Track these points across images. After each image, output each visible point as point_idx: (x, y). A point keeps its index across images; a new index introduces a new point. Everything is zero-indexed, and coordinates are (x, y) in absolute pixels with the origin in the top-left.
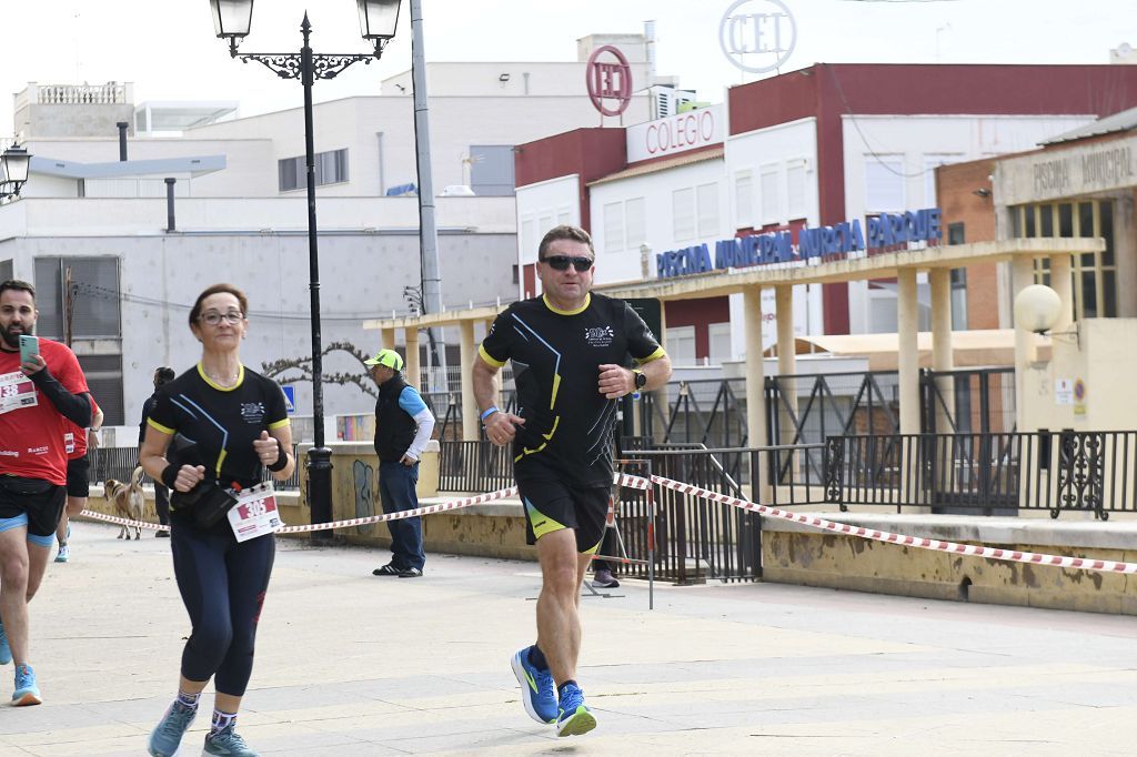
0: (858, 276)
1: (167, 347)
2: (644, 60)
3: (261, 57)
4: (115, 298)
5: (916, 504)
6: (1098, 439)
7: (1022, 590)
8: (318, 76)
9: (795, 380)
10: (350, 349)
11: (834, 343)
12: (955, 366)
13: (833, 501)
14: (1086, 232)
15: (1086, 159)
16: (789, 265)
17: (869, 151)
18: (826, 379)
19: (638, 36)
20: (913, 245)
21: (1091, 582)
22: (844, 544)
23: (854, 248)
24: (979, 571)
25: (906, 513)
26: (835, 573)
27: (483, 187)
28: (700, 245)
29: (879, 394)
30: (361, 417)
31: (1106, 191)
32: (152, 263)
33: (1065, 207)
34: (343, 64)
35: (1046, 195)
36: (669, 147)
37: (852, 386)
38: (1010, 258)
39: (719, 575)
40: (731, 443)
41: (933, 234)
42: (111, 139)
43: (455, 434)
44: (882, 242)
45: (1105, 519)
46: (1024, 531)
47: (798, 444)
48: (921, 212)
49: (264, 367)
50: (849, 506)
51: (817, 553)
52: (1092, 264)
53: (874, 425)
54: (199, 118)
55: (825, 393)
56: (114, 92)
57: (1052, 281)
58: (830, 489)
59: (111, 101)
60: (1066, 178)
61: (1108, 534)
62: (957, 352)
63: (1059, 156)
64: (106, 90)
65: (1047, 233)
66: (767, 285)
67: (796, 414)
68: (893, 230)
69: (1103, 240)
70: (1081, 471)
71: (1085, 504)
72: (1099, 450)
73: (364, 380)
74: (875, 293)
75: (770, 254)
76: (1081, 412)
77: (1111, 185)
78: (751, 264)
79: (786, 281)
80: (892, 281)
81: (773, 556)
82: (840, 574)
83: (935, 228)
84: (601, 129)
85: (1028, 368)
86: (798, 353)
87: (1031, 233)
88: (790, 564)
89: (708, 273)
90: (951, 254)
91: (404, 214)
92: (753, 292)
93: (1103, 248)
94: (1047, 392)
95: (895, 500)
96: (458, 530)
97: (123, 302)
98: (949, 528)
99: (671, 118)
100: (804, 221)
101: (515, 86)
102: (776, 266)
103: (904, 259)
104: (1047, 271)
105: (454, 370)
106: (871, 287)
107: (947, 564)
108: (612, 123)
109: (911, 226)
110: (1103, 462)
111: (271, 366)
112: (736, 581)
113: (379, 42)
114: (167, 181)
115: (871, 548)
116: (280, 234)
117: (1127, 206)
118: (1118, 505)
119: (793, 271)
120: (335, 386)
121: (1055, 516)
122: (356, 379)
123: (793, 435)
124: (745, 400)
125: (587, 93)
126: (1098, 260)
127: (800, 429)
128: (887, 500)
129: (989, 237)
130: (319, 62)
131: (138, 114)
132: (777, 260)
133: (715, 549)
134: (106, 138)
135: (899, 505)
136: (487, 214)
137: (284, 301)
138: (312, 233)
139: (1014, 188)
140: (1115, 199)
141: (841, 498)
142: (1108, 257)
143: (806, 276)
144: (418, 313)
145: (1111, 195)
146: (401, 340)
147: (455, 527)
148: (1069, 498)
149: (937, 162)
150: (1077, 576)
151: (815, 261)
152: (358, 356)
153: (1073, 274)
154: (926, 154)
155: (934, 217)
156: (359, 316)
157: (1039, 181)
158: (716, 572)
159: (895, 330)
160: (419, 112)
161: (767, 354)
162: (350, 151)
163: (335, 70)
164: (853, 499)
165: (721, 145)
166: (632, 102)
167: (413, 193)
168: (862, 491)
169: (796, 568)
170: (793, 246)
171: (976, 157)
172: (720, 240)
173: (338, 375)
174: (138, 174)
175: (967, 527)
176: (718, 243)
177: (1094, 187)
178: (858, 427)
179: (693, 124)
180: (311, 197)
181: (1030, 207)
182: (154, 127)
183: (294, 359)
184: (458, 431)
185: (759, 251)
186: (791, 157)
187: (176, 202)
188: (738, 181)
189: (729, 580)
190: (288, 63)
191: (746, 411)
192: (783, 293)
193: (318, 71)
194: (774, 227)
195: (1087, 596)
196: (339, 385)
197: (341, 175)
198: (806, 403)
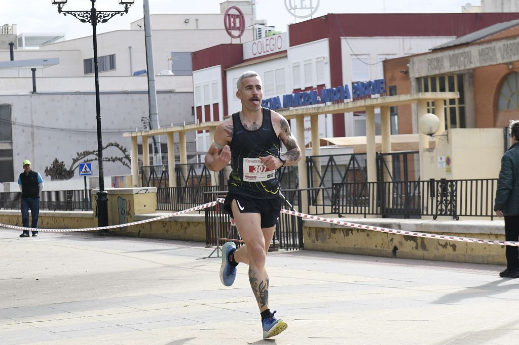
0: (348, 110)
1: (33, 146)
2: (251, 12)
3: (73, 13)
4: (9, 124)
5: (373, 214)
6: (454, 183)
7: (420, 252)
8: (99, 21)
9: (320, 158)
10: (117, 146)
11: (338, 141)
12: (392, 150)
13: (335, 213)
14: (452, 89)
15: (451, 56)
16: (316, 106)
17: (352, 53)
18: (334, 157)
19: (248, 2)
20: (373, 96)
21: (452, 248)
22: (340, 233)
23: (346, 98)
24: (401, 244)
25: (368, 218)
26: (336, 245)
27: (178, 72)
28: (276, 97)
29: (358, 164)
30: (123, 177)
31: (460, 71)
32: (26, 107)
33: (442, 78)
34: (110, 16)
35: (433, 73)
36: (263, 52)
37: (346, 160)
38: (416, 101)
39: (284, 247)
40: (291, 187)
41: (382, 91)
42: (6, 50)
43: (166, 184)
44: (358, 95)
45: (458, 220)
46: (421, 225)
47: (322, 187)
48: (376, 81)
49: (78, 154)
50: (342, 215)
51: (328, 237)
52: (454, 104)
53: (356, 178)
54: (47, 41)
55: (333, 164)
56: (7, 29)
57: (435, 112)
58: (334, 207)
59: (6, 33)
60: (442, 65)
61: (458, 226)
62: (393, 144)
63: (439, 55)
64: (4, 28)
65: (434, 90)
66: (307, 115)
67: (321, 173)
68: (363, 89)
69: (458, 93)
70: (447, 198)
71: (449, 213)
72: (454, 188)
73: (124, 160)
74: (357, 118)
75: (308, 100)
76: (449, 171)
77: (462, 68)
78: (300, 106)
79: (315, 113)
80: (364, 112)
81: (308, 238)
82: (338, 246)
83: (382, 88)
84: (231, 44)
85: (425, 151)
86: (321, 146)
87: (426, 90)
88: (316, 242)
89: (280, 109)
90: (391, 100)
91: (141, 84)
92: (300, 118)
93: (459, 96)
94: (434, 162)
95: (363, 212)
96: (166, 228)
97: (13, 126)
98: (387, 225)
99: (263, 39)
100: (324, 85)
101: (191, 25)
102: (310, 106)
103: (368, 102)
104: (433, 107)
105: (165, 155)
106: (355, 115)
107: (387, 241)
108: (236, 41)
109: (371, 87)
110: (456, 194)
111: (81, 153)
112: (292, 249)
113: (126, 6)
114: (32, 69)
115: (352, 234)
116: (84, 93)
117: (470, 77)
118: (463, 213)
119: (318, 108)
120: (111, 162)
121: (435, 218)
122: (120, 160)
123: (319, 183)
124: (297, 167)
125: (224, 27)
126: (457, 102)
127: (322, 180)
128: (359, 212)
129: (408, 92)
130: (100, 15)
131: (19, 39)
132: (311, 104)
133: (282, 235)
134: (4, 50)
135: (365, 214)
136: (180, 83)
137: (87, 124)
138: (97, 93)
139: (418, 70)
140: (464, 74)
141: (339, 211)
142: (462, 100)
143: (324, 111)
144: (148, 129)
145: (462, 72)
146: (141, 141)
147: (164, 227)
148: (441, 210)
149: (384, 58)
150: (445, 245)
151: (329, 103)
152: (121, 149)
153: (445, 109)
154: (379, 55)
155: (382, 83)
156: (122, 131)
157: (430, 66)
158: (283, 246)
159: (364, 135)
160: (147, 37)
161: (307, 146)
162: (116, 55)
163: (107, 18)
164: (344, 212)
165: (286, 51)
166: (245, 32)
167: (146, 74)
168: (348, 208)
169: (319, 243)
170: (318, 97)
171: (402, 56)
172: (285, 94)
173: (112, 157)
174: (19, 67)
175: (395, 224)
176: (284, 96)
177: (455, 69)
178: (349, 179)
179: (273, 42)
180: (97, 77)
181: (426, 78)
182: (26, 45)
183: (91, 150)
184: (167, 183)
185: (303, 100)
186: (317, 57)
187: (37, 80)
188: (294, 67)
189: (289, 249)
190: (85, 15)
191: (298, 172)
192: (314, 118)
193: (99, 19)
194: (310, 88)
195: (449, 254)
196: (112, 162)
197: (113, 67)
198: (325, 168)
